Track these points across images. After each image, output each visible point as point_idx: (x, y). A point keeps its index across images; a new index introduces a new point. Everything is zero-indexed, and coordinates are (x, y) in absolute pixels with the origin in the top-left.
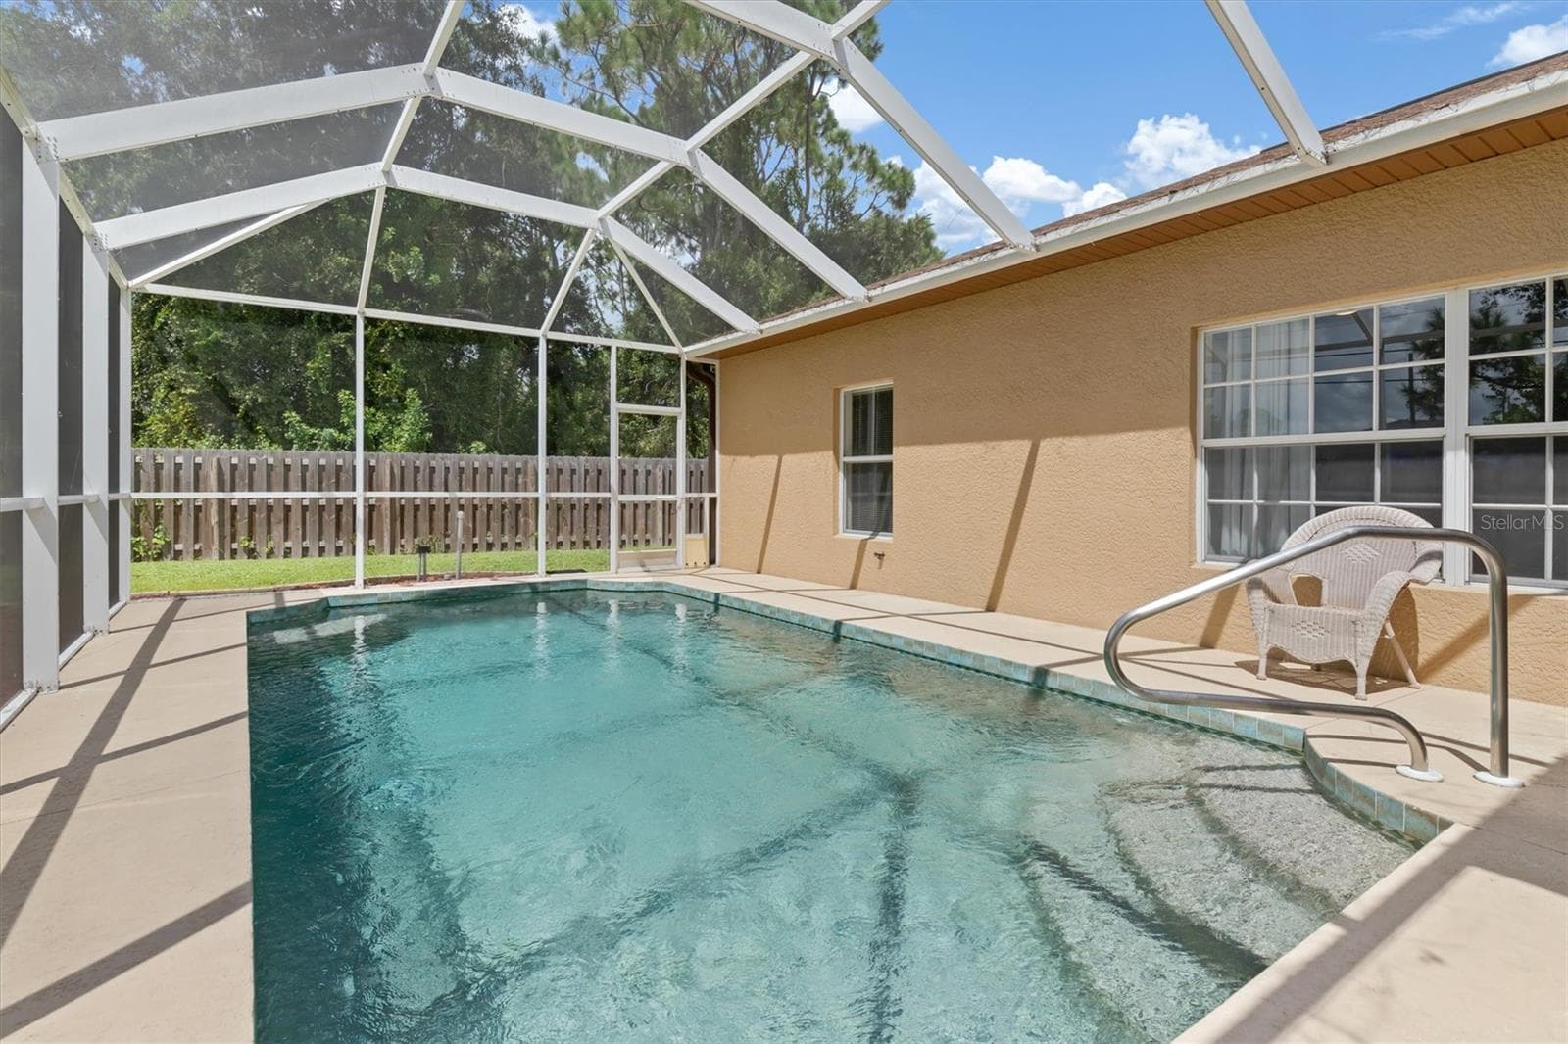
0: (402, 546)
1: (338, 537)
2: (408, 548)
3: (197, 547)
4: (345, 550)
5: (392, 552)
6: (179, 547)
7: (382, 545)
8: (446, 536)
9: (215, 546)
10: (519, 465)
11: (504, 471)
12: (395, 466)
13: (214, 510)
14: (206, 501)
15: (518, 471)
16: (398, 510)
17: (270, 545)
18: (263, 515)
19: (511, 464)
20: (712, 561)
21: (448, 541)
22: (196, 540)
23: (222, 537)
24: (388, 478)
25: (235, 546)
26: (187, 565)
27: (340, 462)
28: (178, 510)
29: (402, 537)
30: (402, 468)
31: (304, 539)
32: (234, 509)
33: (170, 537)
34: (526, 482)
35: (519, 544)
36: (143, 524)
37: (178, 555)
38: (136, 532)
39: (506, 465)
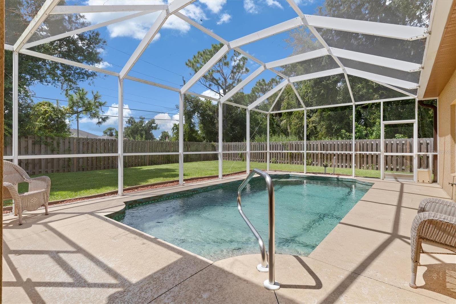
0: (363, 167)
1: (346, 163)
2: (365, 167)
3: (317, 163)
4: (348, 166)
5: (360, 168)
6: (314, 163)
7: (357, 166)
8: (377, 165)
9: (320, 163)
10: (403, 142)
11: (397, 144)
12: (361, 143)
13: (320, 154)
14: (318, 153)
15: (403, 144)
16: (362, 156)
17: (331, 164)
18: (329, 156)
19: (400, 142)
20: (435, 181)
21: (377, 166)
22: (317, 161)
23: (321, 161)
24: (359, 147)
25: (324, 163)
26: (315, 167)
27: (346, 143)
28: (314, 154)
29: (363, 164)
30: (363, 144)
31: (338, 163)
32: (324, 154)
33: (312, 161)
34: (406, 148)
35: (403, 170)
36: (308, 157)
37: (313, 165)
38: (307, 159)
39: (398, 142)
